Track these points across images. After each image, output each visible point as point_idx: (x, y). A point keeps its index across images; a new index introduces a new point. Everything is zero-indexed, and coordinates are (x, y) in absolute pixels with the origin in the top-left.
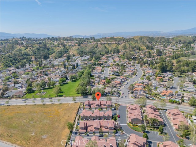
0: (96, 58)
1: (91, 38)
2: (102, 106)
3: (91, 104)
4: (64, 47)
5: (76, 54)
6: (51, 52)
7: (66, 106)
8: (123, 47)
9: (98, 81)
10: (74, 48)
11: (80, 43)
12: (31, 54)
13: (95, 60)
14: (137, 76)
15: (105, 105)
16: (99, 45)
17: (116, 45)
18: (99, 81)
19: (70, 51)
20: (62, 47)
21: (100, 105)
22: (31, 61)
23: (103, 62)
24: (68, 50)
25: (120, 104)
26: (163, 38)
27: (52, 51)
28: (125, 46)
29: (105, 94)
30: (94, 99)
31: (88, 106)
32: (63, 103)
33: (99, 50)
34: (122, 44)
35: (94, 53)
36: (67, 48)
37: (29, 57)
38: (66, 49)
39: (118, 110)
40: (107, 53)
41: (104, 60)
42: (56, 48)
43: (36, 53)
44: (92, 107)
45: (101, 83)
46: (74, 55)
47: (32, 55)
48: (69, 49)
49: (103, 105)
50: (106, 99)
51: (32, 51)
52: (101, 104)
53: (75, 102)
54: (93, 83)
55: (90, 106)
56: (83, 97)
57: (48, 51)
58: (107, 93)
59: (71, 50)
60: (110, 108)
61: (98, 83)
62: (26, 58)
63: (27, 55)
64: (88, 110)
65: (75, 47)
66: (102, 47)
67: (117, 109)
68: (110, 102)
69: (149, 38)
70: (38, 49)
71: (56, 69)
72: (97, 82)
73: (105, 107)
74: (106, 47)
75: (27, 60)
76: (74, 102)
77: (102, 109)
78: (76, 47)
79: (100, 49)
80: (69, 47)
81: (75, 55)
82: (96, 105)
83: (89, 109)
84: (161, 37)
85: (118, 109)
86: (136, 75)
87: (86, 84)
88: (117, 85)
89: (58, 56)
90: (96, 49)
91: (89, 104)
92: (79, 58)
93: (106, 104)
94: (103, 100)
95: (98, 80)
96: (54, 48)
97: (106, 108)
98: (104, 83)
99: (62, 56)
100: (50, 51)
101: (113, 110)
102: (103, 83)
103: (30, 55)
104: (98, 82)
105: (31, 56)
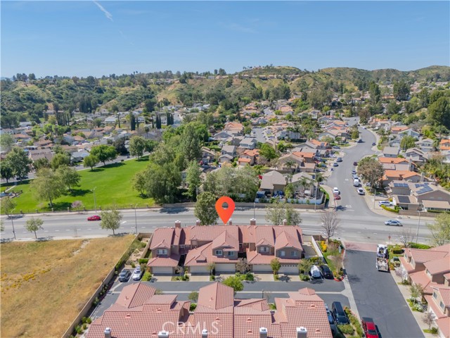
0: (226, 105)
1: (216, 71)
2: (252, 256)
3: (188, 243)
4: (145, 86)
5: (174, 101)
6: (107, 97)
7: (61, 252)
8: (299, 85)
9: (230, 154)
10: (170, 89)
11: (186, 77)
12: (46, 98)
13: (224, 110)
14: (360, 141)
15: (266, 251)
16: (234, 80)
17: (279, 81)
18: (235, 153)
19: (158, 95)
20: (138, 87)
21: (237, 249)
22: (42, 117)
23: (247, 114)
24: (153, 93)
25: (344, 242)
26: (394, 71)
27: (109, 94)
28: (304, 83)
29: (259, 196)
30: (208, 217)
31: (172, 255)
32: (55, 239)
33: (234, 91)
34: (296, 80)
35: (223, 98)
36: (152, 90)
37: (37, 105)
38: (149, 90)
39: (345, 281)
40: (258, 96)
41: (248, 112)
42: (123, 89)
43: (62, 98)
44: (194, 263)
45: (244, 159)
46: (167, 103)
47: (49, 101)
48: (158, 92)
49: (253, 247)
50: (268, 217)
51: (50, 92)
52: (245, 241)
53: (117, 232)
54: (214, 161)
55: (180, 254)
56: (162, 211)
57: (98, 95)
58: (268, 192)
59: (162, 93)
60: (295, 269)
61: (232, 161)
62: (29, 107)
63: (35, 101)
64: (169, 279)
65: (173, 85)
66: (243, 84)
67: (335, 272)
68: (292, 230)
69: (359, 71)
70: (72, 89)
71: (104, 131)
72: (227, 155)
73: (268, 260)
74: (253, 85)
75: (30, 114)
76: (110, 231)
77: (249, 272)
78: (175, 86)
79: (237, 90)
80: (157, 86)
81: (169, 103)
82: (217, 252)
83: (176, 273)
84: (388, 70)
85: (343, 273)
86: (358, 140)
87: (182, 160)
88: (303, 164)
89: (124, 105)
90: (227, 90)
91: (176, 243)
92: (178, 108)
93: (270, 242)
94: (253, 223)
95: (232, 151)
96: (117, 89)
97: (275, 269)
98: (255, 159)
99: (134, 106)
100: (104, 96)
101: (316, 279)
102: (249, 160)
103: (42, 101)
104: (231, 157)
105: (48, 104)
